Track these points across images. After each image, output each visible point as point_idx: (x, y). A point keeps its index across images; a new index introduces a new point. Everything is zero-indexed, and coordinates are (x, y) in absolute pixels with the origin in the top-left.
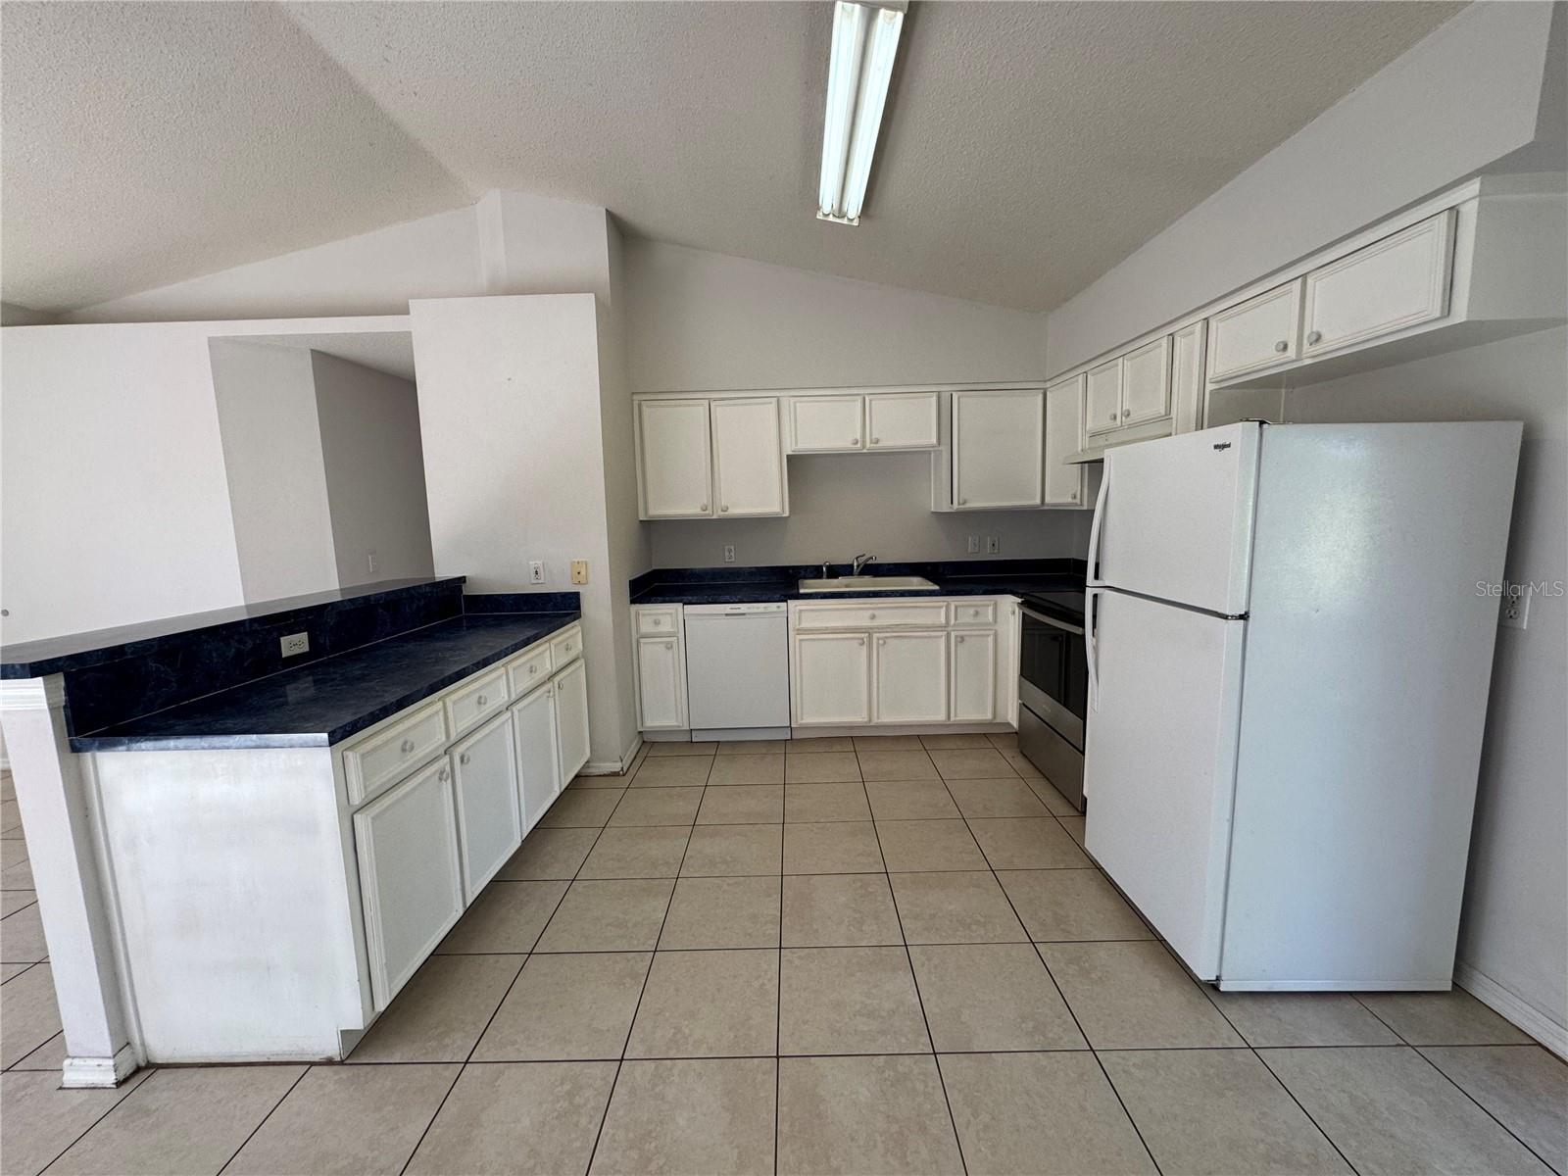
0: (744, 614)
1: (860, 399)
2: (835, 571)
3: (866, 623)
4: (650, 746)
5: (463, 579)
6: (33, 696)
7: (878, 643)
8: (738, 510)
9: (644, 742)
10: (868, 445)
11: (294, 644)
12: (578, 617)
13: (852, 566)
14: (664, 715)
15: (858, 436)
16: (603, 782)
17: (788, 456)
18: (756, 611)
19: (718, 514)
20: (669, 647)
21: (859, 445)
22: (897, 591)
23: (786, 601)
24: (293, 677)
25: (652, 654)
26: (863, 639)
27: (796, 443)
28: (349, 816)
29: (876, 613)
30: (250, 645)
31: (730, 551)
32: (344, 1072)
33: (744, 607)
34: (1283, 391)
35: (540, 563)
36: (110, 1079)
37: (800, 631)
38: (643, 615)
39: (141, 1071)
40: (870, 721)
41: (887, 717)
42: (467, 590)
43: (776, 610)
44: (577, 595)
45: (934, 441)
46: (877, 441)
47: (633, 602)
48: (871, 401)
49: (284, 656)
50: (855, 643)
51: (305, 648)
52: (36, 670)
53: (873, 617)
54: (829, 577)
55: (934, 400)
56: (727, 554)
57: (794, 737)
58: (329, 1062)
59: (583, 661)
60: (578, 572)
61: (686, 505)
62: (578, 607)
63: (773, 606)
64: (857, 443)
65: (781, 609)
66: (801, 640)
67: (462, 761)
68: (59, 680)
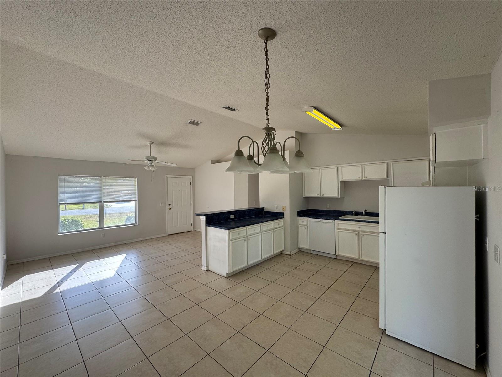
0: (323, 222)
1: (361, 166)
2: (357, 214)
3: (358, 229)
4: (301, 251)
5: (264, 208)
6: (203, 219)
7: (361, 236)
8: (326, 196)
9: (300, 251)
10: (363, 178)
11: (232, 216)
12: (283, 218)
13: (363, 212)
14: (304, 245)
15: (360, 176)
16: (285, 256)
17: (340, 182)
18: (326, 222)
19: (321, 196)
20: (305, 228)
21: (360, 179)
22: (367, 221)
23: (335, 220)
24: (231, 222)
25: (301, 229)
26: (356, 233)
27: (342, 178)
28: (230, 241)
29: (361, 226)
30: (226, 216)
31: (328, 206)
32: (226, 279)
33: (323, 220)
34: (467, 167)
35: (277, 206)
36: (205, 270)
37: (338, 229)
38: (300, 220)
39: (208, 270)
40: (359, 258)
41: (364, 258)
42: (265, 210)
43: (331, 222)
44: (283, 213)
45: (385, 176)
46: (366, 177)
47: (298, 216)
48: (364, 166)
49: (231, 218)
50: (354, 234)
51: (234, 217)
52: (204, 215)
53: (360, 228)
54: (355, 215)
55: (385, 165)
56: (327, 206)
57: (337, 258)
58: (225, 277)
59: (283, 228)
60: (284, 208)
61: (314, 194)
62: (283, 216)
63: (331, 221)
64: (360, 178)
65: (333, 222)
66: (338, 231)
67: (249, 239)
68: (206, 217)
